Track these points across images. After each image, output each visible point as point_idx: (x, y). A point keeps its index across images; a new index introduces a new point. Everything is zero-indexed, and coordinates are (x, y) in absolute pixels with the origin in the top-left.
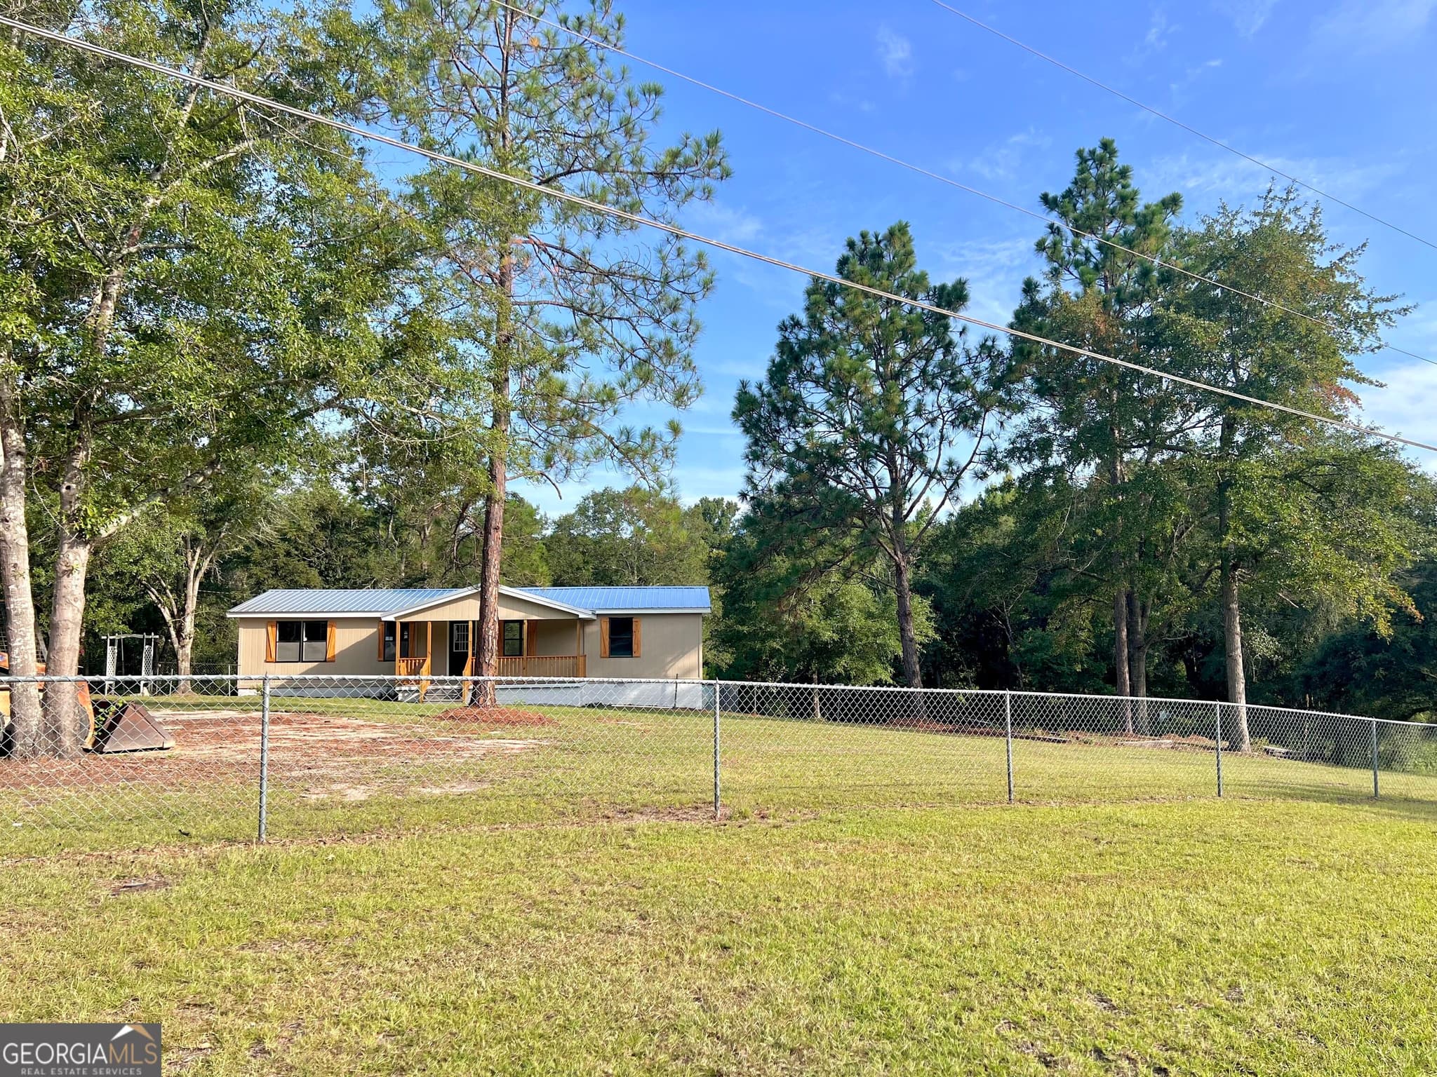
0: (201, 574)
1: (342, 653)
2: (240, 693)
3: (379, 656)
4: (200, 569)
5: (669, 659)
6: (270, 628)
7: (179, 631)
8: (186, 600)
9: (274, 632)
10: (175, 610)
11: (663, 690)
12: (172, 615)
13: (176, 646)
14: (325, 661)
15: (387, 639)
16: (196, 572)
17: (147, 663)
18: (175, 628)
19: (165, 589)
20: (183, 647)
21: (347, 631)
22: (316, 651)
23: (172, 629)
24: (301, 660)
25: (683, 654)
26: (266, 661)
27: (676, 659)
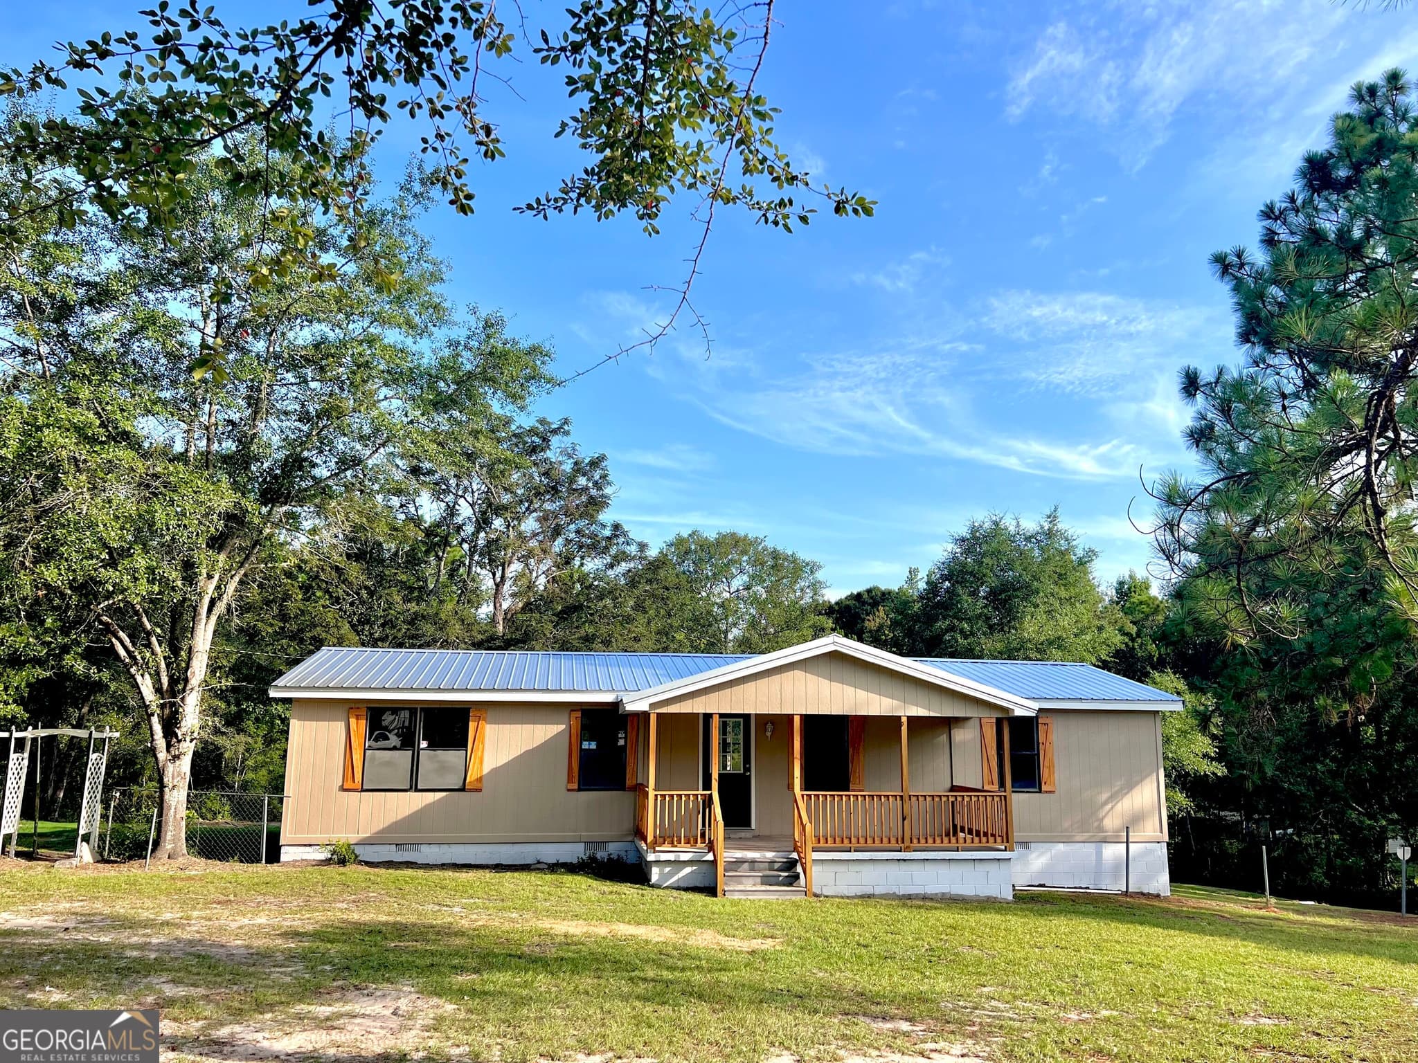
0: (220, 608)
1: (495, 771)
2: (287, 854)
3: (570, 780)
4: (220, 596)
5: (1105, 796)
6: (353, 721)
7: (171, 724)
8: (190, 659)
9: (360, 727)
10: (165, 680)
11: (1099, 854)
12: (158, 690)
13: (162, 755)
14: (463, 789)
15: (585, 745)
16: (212, 603)
17: (93, 791)
18: (161, 718)
19: (149, 634)
20: (176, 758)
21: (506, 729)
22: (443, 769)
23: (155, 720)
24: (414, 787)
25: (1130, 786)
26: (343, 789)
27: (1116, 797)
